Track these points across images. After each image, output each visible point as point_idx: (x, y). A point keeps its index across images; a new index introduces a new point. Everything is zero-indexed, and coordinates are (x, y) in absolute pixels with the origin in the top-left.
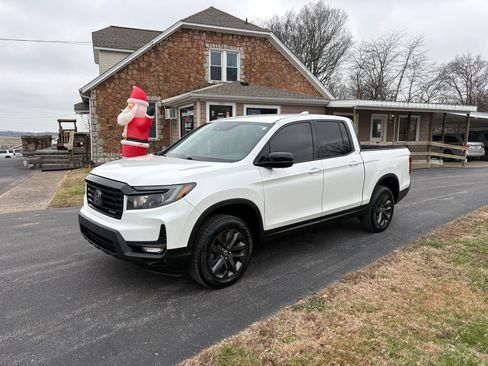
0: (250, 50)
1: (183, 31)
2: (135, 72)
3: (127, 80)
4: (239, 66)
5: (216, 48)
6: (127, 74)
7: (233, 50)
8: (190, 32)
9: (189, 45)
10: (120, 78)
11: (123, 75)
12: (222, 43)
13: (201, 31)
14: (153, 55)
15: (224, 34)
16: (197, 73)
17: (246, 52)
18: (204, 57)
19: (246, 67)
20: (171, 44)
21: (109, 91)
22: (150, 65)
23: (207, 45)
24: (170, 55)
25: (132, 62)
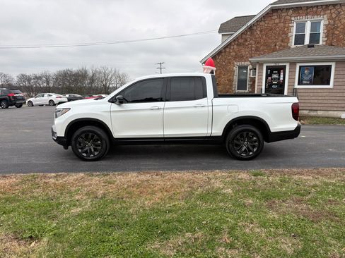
0: (334, 16)
1: (273, 11)
2: (235, 46)
3: (230, 52)
4: (322, 31)
5: (301, 19)
6: (230, 48)
7: (316, 18)
8: (279, 11)
9: (277, 21)
10: (225, 52)
11: (227, 50)
12: (307, 14)
13: (288, 9)
14: (249, 33)
15: (308, 7)
16: (282, 41)
17: (330, 18)
18: (289, 28)
19: (328, 31)
20: (263, 23)
21: (218, 60)
22: (246, 40)
23: (293, 19)
24: (261, 31)
25: (234, 40)
